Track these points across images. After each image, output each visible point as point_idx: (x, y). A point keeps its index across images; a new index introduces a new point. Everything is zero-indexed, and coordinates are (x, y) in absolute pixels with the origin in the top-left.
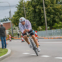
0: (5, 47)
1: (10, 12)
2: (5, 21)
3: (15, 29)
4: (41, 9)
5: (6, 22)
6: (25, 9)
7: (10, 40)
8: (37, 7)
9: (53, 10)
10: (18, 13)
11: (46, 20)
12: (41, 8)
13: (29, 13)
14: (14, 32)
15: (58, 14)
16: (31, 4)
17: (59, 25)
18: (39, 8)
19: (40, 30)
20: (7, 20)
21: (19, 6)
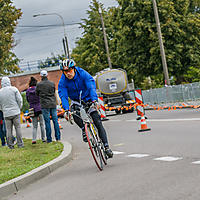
0: (58, 138)
1: (65, 41)
2: (53, 65)
5: (54, 68)
6: (107, 32)
8: (139, 24)
10: (86, 42)
13: (116, 42)
16: (122, 17)
18: (142, 27)
19: (148, 88)
20: (57, 61)
21: (88, 23)
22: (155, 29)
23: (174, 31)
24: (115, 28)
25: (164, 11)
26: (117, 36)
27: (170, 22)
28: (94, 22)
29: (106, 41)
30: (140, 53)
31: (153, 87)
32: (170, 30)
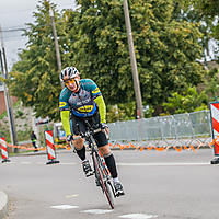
3: (21, 114)
4: (115, 38)
6: (59, 42)
7: (3, 157)
8: (103, 32)
9: (161, 43)
10: (32, 55)
11: (138, 81)
12: (116, 34)
13: (72, 57)
14: (18, 129)
15: (179, 56)
17: (185, 100)
18: (108, 37)
19: (115, 120)
21: (34, 29)
22: (125, 41)
23: (153, 43)
24: (72, 38)
25: (140, 16)
26: (74, 49)
27: (147, 31)
28: (43, 29)
29: (59, 55)
30: (103, 74)
31: (121, 119)
32: (148, 41)
